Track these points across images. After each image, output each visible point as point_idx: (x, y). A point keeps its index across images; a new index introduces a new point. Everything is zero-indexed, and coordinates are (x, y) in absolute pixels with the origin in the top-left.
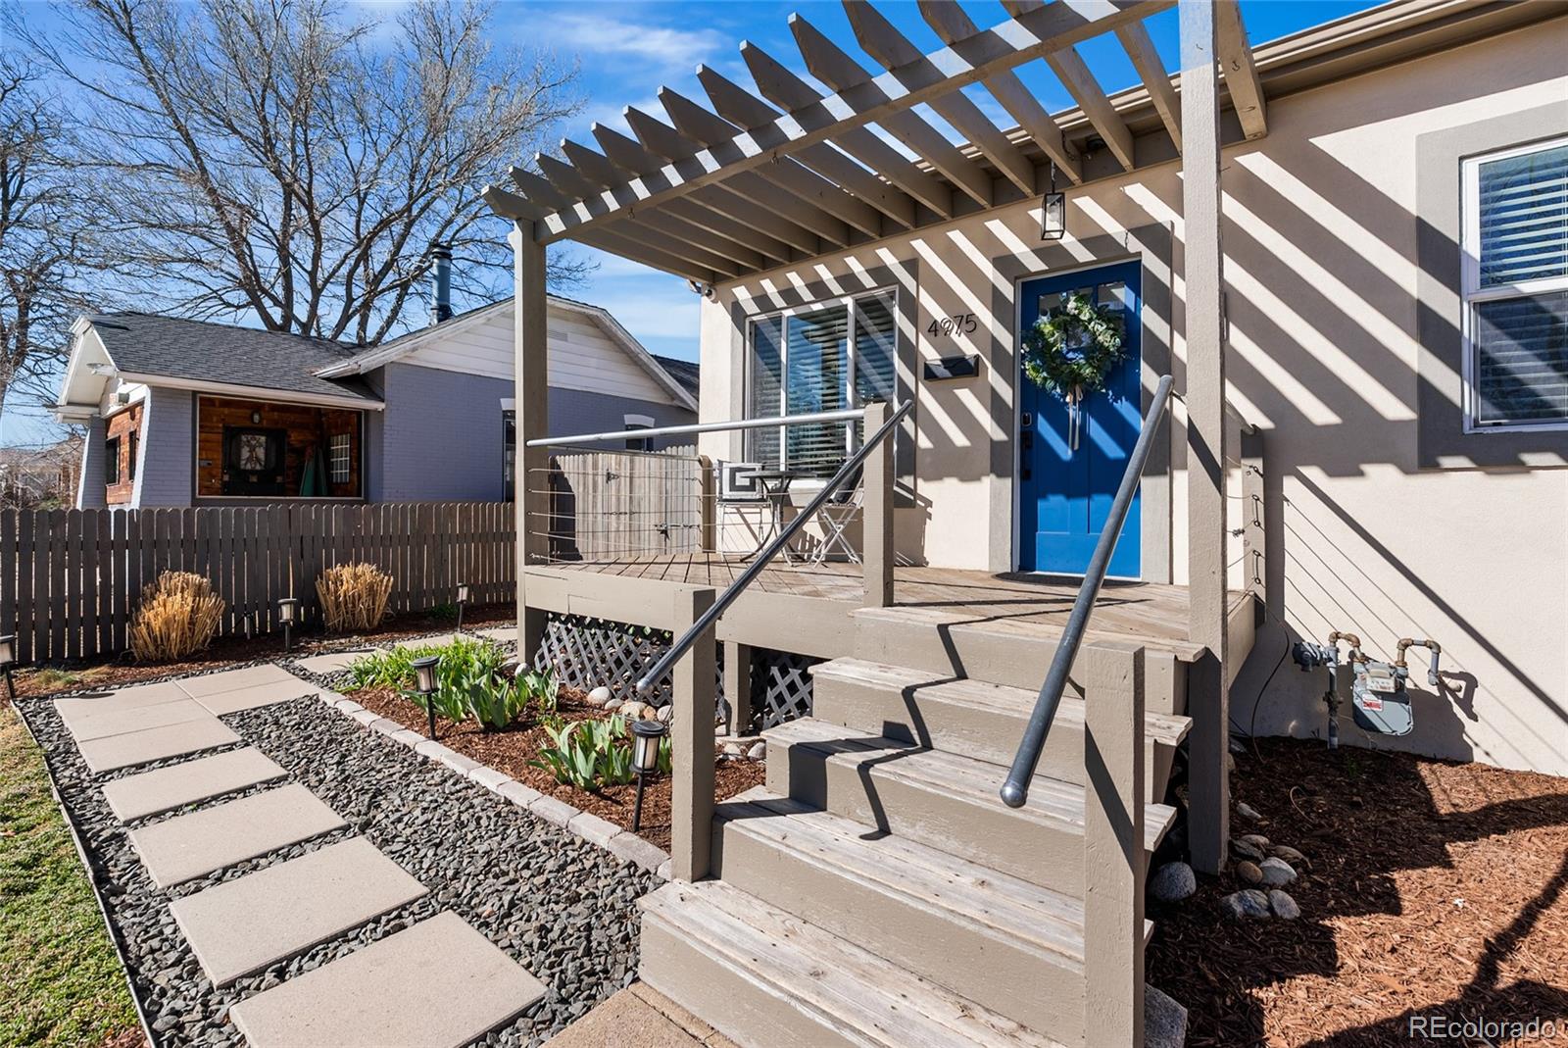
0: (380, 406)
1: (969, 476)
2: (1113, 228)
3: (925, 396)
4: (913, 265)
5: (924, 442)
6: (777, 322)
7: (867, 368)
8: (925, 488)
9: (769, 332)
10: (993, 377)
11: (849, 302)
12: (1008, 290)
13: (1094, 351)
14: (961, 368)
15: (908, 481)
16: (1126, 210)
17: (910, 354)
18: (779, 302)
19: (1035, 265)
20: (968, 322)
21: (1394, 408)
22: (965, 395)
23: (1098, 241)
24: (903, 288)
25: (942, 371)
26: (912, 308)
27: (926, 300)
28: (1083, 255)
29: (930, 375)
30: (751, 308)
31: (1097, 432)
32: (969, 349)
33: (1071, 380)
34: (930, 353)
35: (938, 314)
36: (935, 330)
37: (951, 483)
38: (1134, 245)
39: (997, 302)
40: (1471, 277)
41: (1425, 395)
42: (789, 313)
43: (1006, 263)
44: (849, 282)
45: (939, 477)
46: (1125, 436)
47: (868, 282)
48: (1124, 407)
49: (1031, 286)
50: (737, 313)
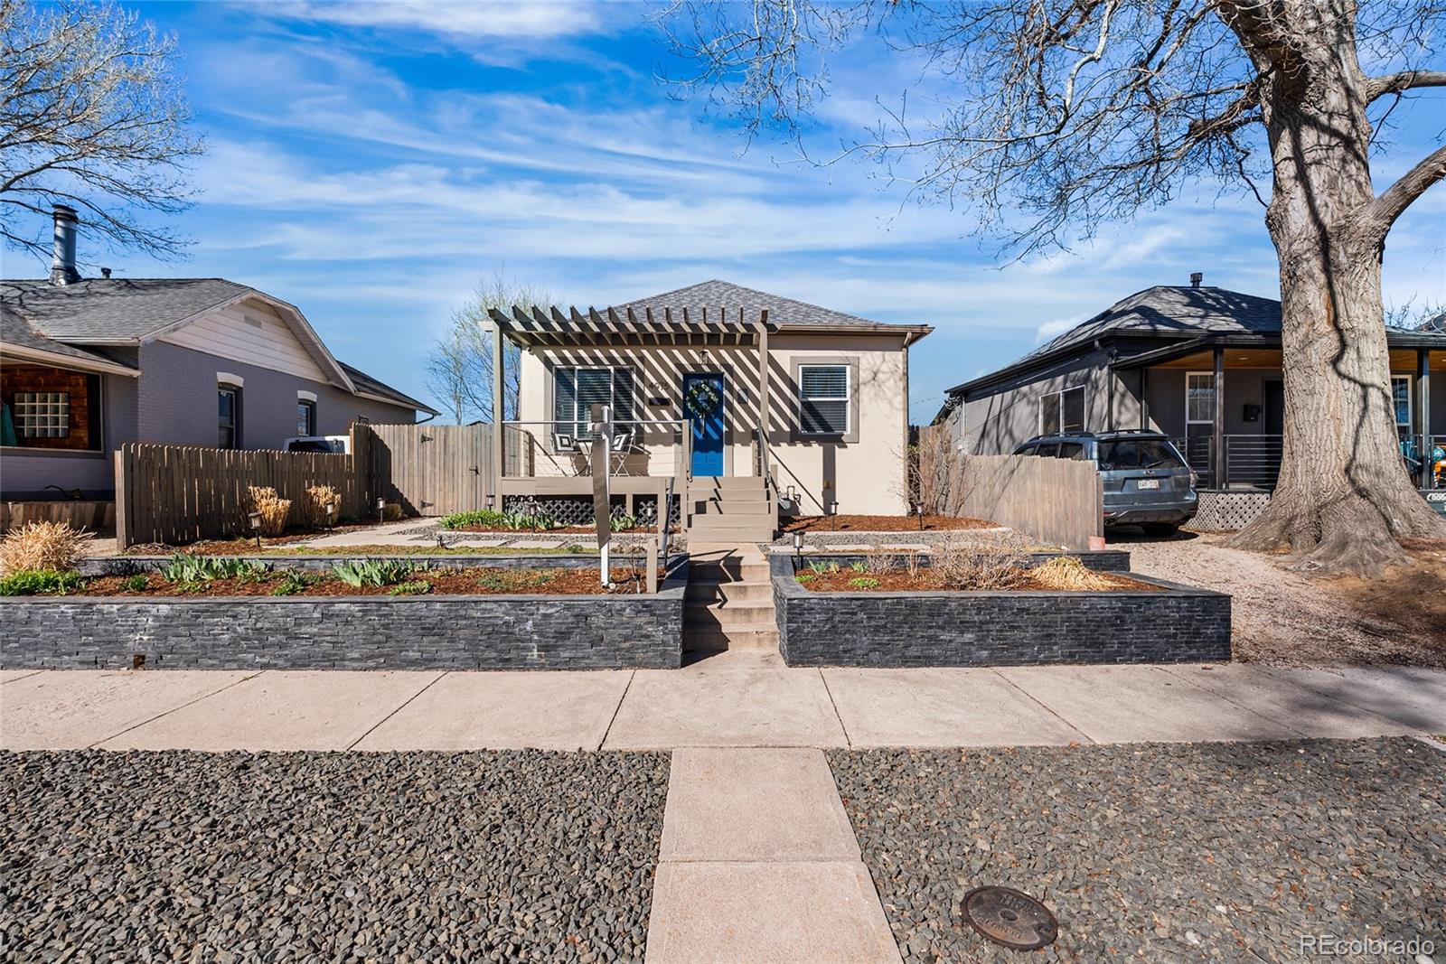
0: (136, 373)
1: (667, 444)
2: (716, 362)
3: (647, 411)
4: (642, 359)
5: (647, 430)
6: (572, 370)
7: (622, 398)
8: (646, 447)
9: (568, 375)
10: (675, 406)
11: (611, 368)
12: (681, 377)
13: (709, 401)
14: (664, 402)
15: (641, 445)
16: (720, 357)
17: (641, 394)
18: (574, 362)
19: (691, 369)
20: (666, 386)
21: (787, 429)
22: (664, 412)
23: (711, 365)
24: (638, 368)
25: (656, 402)
26: (641, 376)
27: (647, 373)
28: (707, 369)
29: (651, 403)
30: (557, 362)
31: (709, 428)
32: (666, 395)
33: (702, 411)
34: (649, 394)
35: (654, 381)
36: (651, 386)
37: (660, 447)
38: (723, 370)
39: (676, 379)
40: (800, 396)
41: (791, 424)
42: (580, 367)
43: (679, 366)
44: (612, 360)
45: (655, 444)
46: (718, 430)
47: (622, 362)
48: (717, 421)
49: (687, 376)
50: (548, 363)
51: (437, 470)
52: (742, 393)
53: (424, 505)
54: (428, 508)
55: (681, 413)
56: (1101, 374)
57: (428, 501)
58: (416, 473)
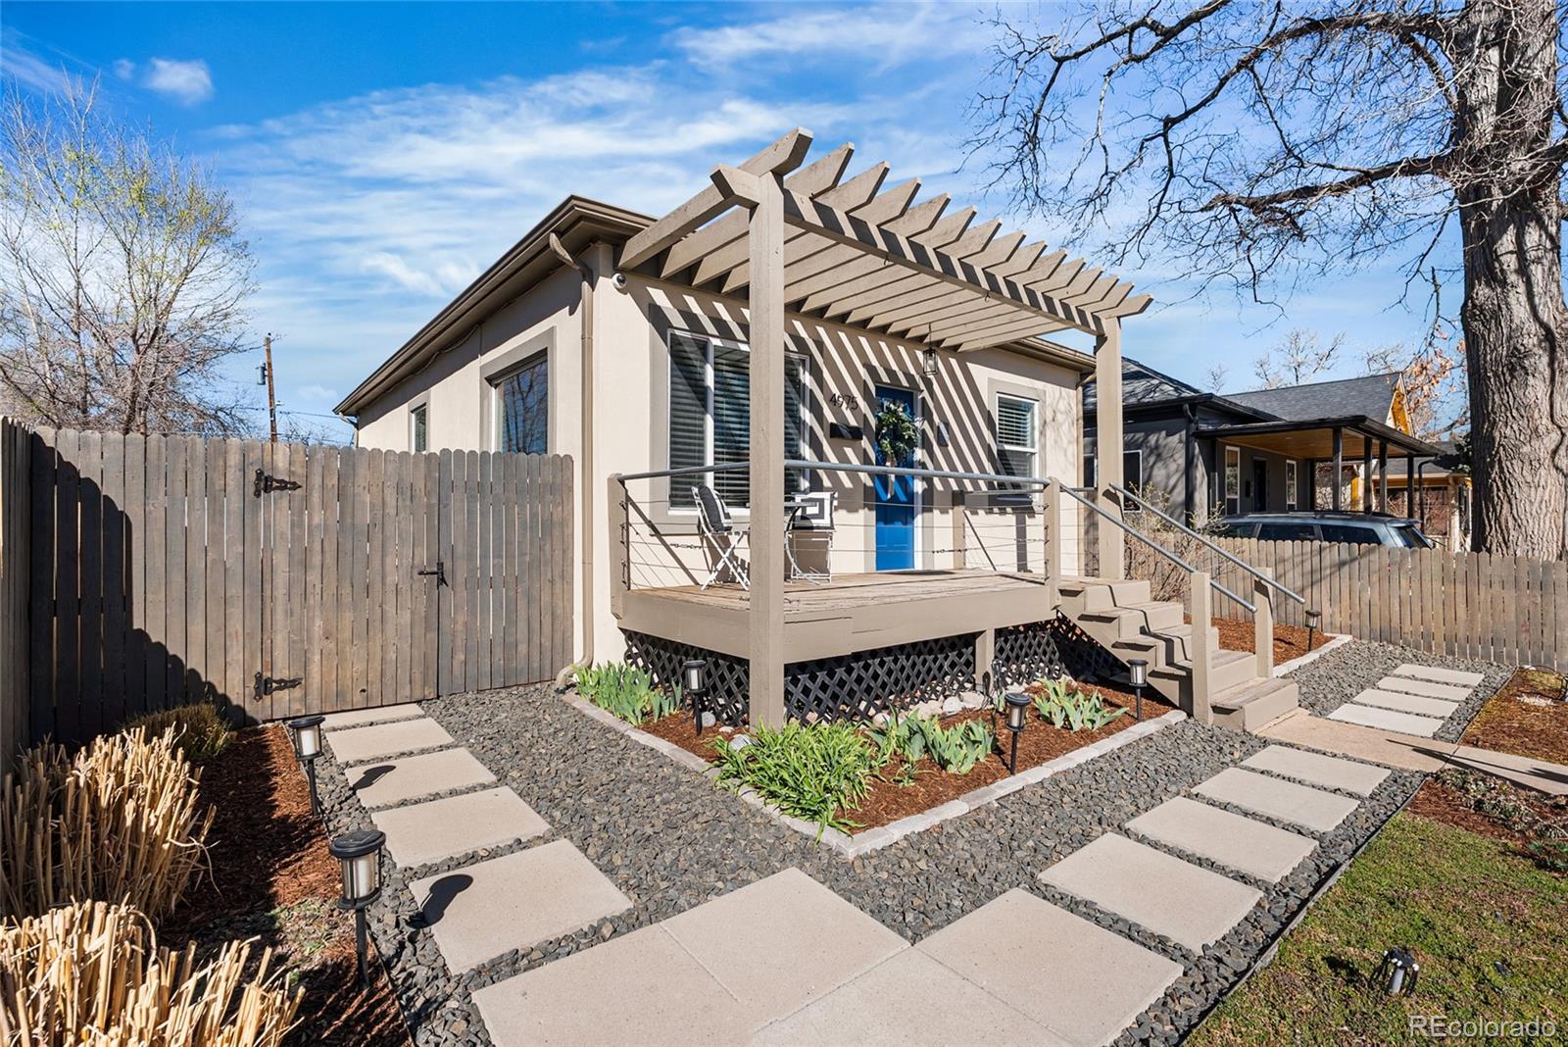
1: (852, 508)
2: (913, 371)
3: (825, 445)
6: (703, 347)
9: (694, 354)
10: (864, 442)
12: (872, 388)
17: (817, 412)
18: (708, 328)
19: (885, 380)
20: (852, 402)
21: (984, 487)
23: (907, 374)
25: (845, 432)
27: (827, 375)
28: (904, 382)
29: (831, 432)
32: (852, 421)
34: (829, 416)
35: (836, 391)
36: (834, 403)
38: (922, 387)
39: (867, 394)
40: (997, 441)
42: (718, 342)
43: (870, 369)
49: (882, 391)
50: (655, 315)
51: (314, 577)
52: (942, 427)
53: (264, 686)
54: (283, 695)
55: (872, 456)
56: (1175, 442)
57: (281, 672)
58: (235, 590)
